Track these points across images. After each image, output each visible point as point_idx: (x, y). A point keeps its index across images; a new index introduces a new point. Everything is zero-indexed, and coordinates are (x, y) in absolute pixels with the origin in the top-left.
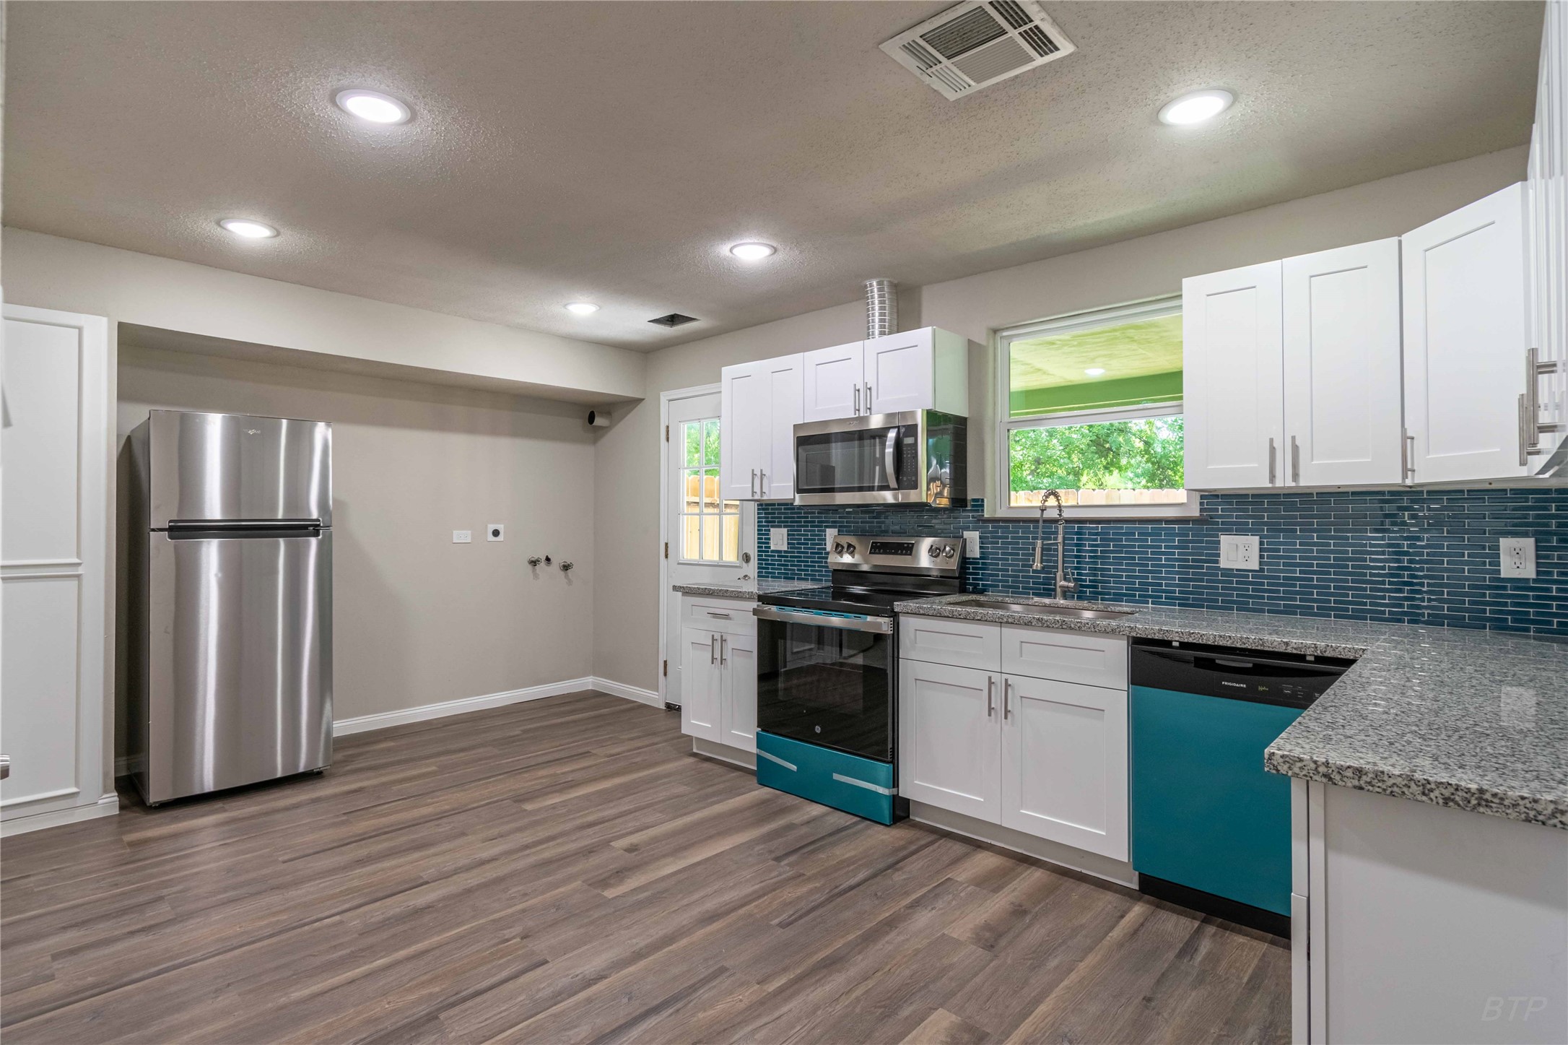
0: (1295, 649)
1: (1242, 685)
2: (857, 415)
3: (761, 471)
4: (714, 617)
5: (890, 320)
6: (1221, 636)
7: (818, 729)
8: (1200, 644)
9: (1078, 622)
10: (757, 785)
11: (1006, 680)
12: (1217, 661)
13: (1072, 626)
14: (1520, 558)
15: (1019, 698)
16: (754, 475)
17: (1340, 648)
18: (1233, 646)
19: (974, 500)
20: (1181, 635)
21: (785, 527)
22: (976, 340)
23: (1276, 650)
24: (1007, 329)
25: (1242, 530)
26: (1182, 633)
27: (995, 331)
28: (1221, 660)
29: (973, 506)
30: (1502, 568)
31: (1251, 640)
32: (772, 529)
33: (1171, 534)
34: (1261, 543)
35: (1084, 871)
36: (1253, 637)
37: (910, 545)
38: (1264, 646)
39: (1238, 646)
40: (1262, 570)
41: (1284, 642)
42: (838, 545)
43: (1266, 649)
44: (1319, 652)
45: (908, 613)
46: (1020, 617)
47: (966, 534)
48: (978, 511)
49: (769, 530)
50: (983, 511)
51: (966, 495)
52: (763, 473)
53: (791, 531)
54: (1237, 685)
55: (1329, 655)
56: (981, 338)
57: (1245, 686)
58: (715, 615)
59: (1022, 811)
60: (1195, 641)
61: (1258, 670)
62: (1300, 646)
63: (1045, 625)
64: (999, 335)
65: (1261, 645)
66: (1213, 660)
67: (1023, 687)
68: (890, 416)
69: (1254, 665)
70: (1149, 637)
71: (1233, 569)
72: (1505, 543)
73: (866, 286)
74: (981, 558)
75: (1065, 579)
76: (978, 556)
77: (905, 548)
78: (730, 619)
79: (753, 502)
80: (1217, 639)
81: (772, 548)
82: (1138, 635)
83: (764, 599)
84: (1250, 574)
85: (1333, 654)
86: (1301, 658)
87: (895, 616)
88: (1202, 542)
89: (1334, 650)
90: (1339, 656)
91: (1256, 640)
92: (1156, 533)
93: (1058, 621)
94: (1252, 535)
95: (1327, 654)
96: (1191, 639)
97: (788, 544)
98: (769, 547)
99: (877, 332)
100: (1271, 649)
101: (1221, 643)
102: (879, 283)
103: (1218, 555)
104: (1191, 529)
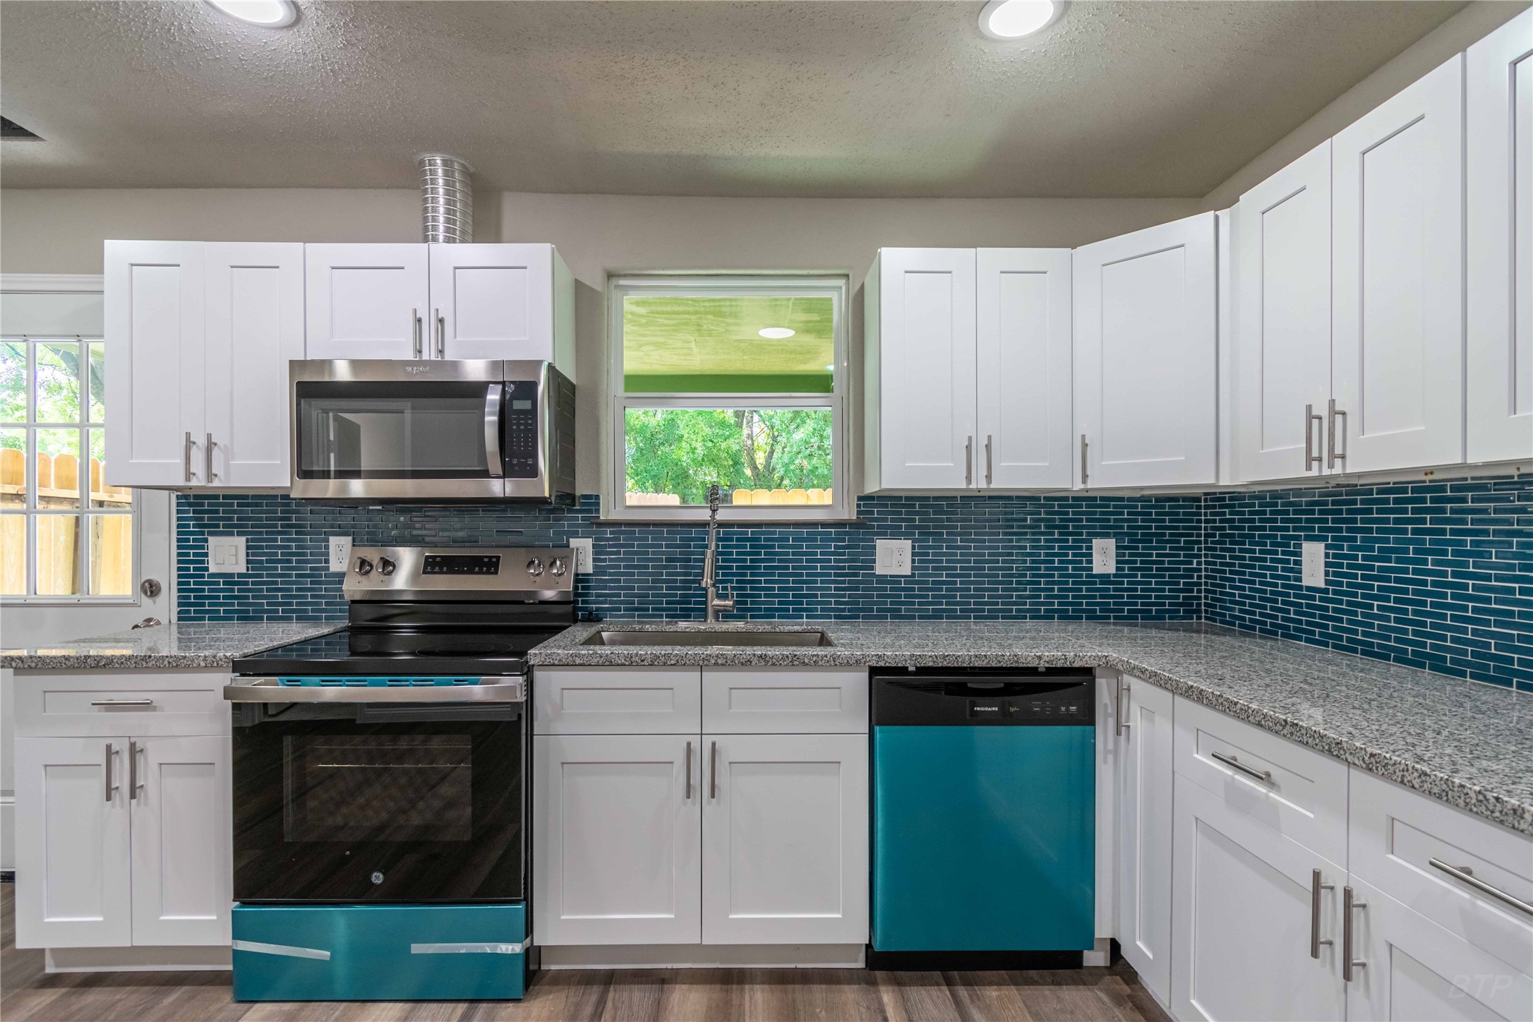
0: (1048, 662)
1: (994, 709)
2: (418, 359)
3: (209, 436)
4: (107, 710)
5: (464, 223)
6: (976, 656)
7: (377, 878)
8: (954, 668)
9: (813, 656)
10: (235, 1005)
11: (714, 744)
12: (969, 685)
13: (806, 661)
14: (1106, 556)
15: (727, 765)
16: (189, 443)
17: (1086, 657)
18: (989, 666)
19: (584, 497)
20: (935, 659)
21: (239, 534)
22: (587, 281)
23: (1030, 666)
24: (625, 276)
25: (896, 534)
26: (936, 657)
27: (610, 275)
28: (974, 683)
29: (583, 504)
30: (1094, 565)
31: (1006, 658)
32: (210, 538)
33: (827, 538)
34: (913, 547)
35: (800, 966)
36: (1008, 654)
37: (494, 560)
38: (1019, 663)
39: (994, 665)
40: (913, 575)
41: (1037, 656)
42: (363, 562)
43: (1021, 665)
44: (1068, 663)
45: (554, 665)
46: (735, 656)
47: (574, 543)
48: (590, 511)
49: (206, 541)
50: (598, 511)
51: (574, 489)
52: (214, 440)
53: (253, 540)
54: (990, 709)
55: (1077, 666)
56: (594, 280)
57: (996, 709)
58: (111, 706)
59: (731, 916)
60: (949, 665)
61: (1009, 690)
62: (1052, 659)
63: (770, 663)
64: (614, 281)
65: (1016, 662)
66: (964, 684)
67: (732, 749)
68: (497, 366)
69: (1005, 684)
70: (899, 665)
71: (886, 576)
72: (1096, 543)
73: (422, 163)
74: (595, 573)
75: (719, 596)
76: (591, 571)
77: (486, 564)
78: (154, 709)
79: (166, 492)
80: (973, 659)
81: (213, 569)
82: (887, 665)
83: (243, 667)
84: (903, 579)
85: (1080, 664)
86: (1033, 671)
87: (528, 672)
88: (858, 547)
89: (1081, 660)
90: (1086, 666)
91: (1011, 657)
92: (811, 538)
93: (787, 657)
94: (904, 539)
95: (1076, 665)
96: (945, 663)
97: (248, 562)
98: (207, 569)
99: (441, 238)
100: (1025, 665)
101: (976, 665)
102: (445, 163)
103: (874, 561)
104: (846, 533)
